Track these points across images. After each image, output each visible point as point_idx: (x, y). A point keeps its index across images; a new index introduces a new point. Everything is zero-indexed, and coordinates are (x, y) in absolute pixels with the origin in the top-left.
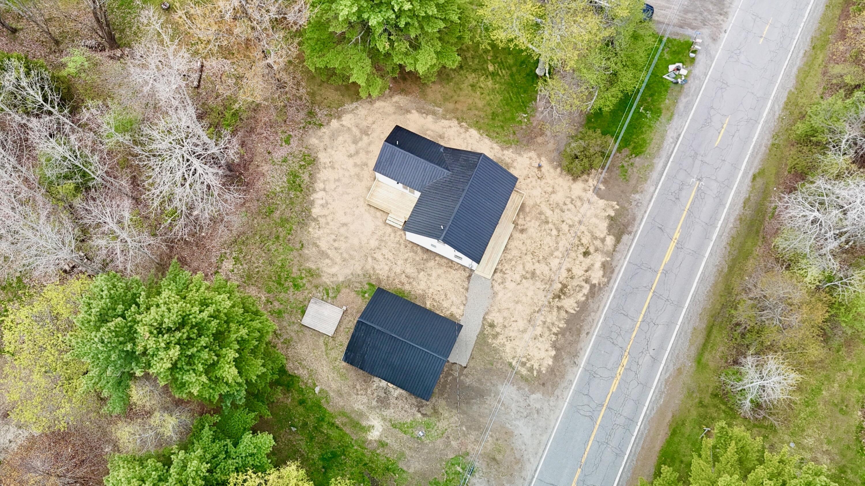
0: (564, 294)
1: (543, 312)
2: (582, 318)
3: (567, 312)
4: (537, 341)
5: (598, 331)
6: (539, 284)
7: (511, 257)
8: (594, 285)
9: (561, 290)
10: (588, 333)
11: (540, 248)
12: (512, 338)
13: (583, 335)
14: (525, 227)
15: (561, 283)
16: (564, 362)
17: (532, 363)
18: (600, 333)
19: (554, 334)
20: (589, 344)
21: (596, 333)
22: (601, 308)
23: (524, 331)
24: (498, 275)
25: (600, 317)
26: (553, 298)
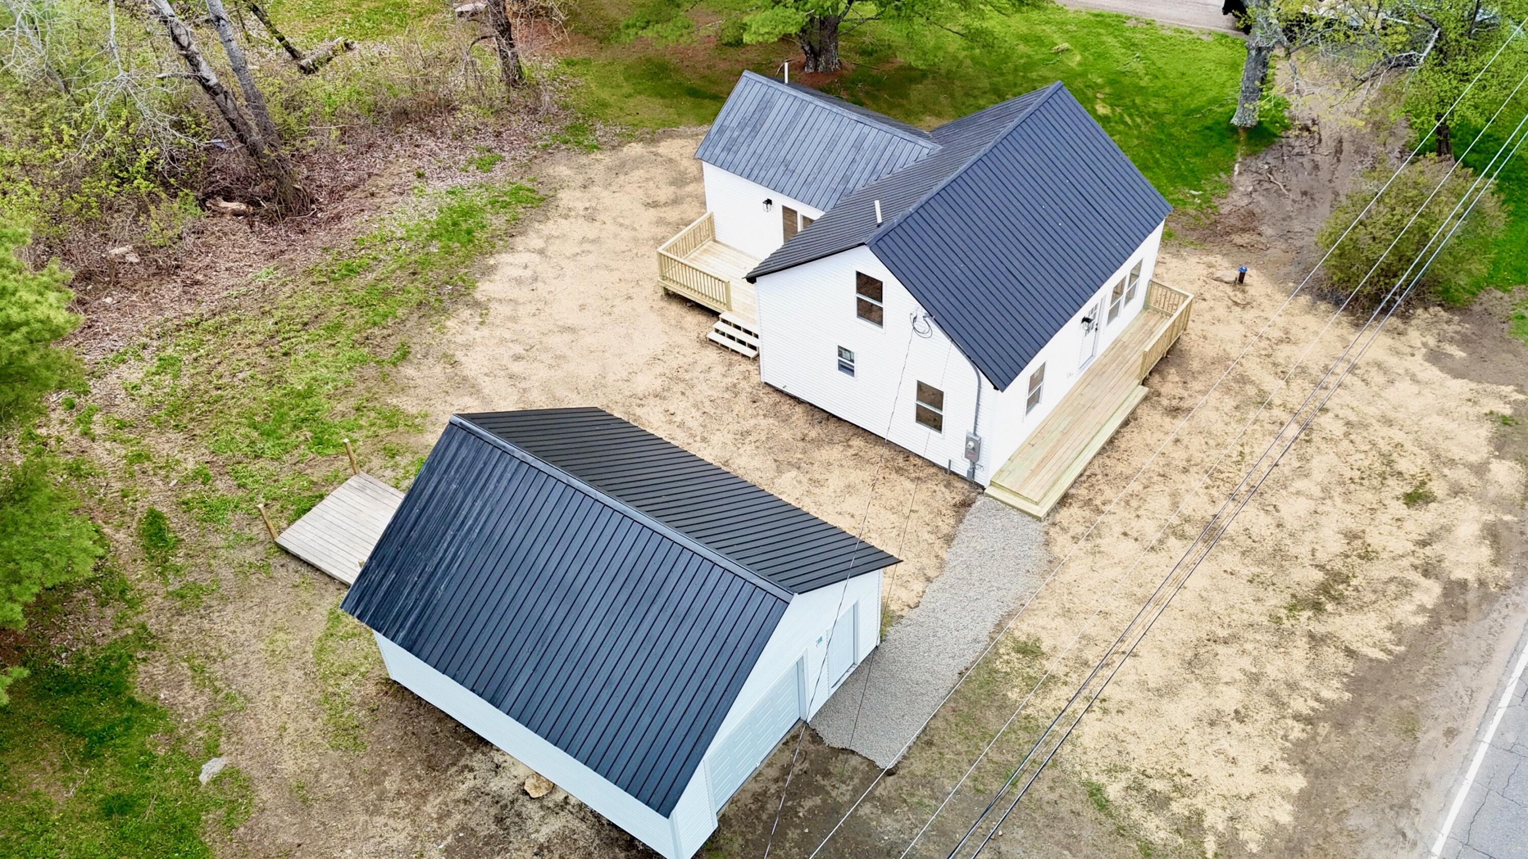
0: (1338, 599)
1: (1249, 646)
2: (1420, 678)
3: (1350, 653)
4: (1220, 731)
5: (1500, 733)
6: (1231, 560)
8: (1463, 585)
9: (1324, 589)
10: (1451, 733)
11: (1238, 463)
12: (1111, 705)
13: (1430, 735)
14: (1185, 405)
15: (1321, 567)
16: (1352, 822)
17: (1199, 802)
18: (1510, 738)
19: (1297, 717)
20: (1463, 771)
21: (1489, 736)
22: (1501, 656)
23: (1167, 691)
24: (1071, 514)
25: (1501, 686)
26: (1291, 608)
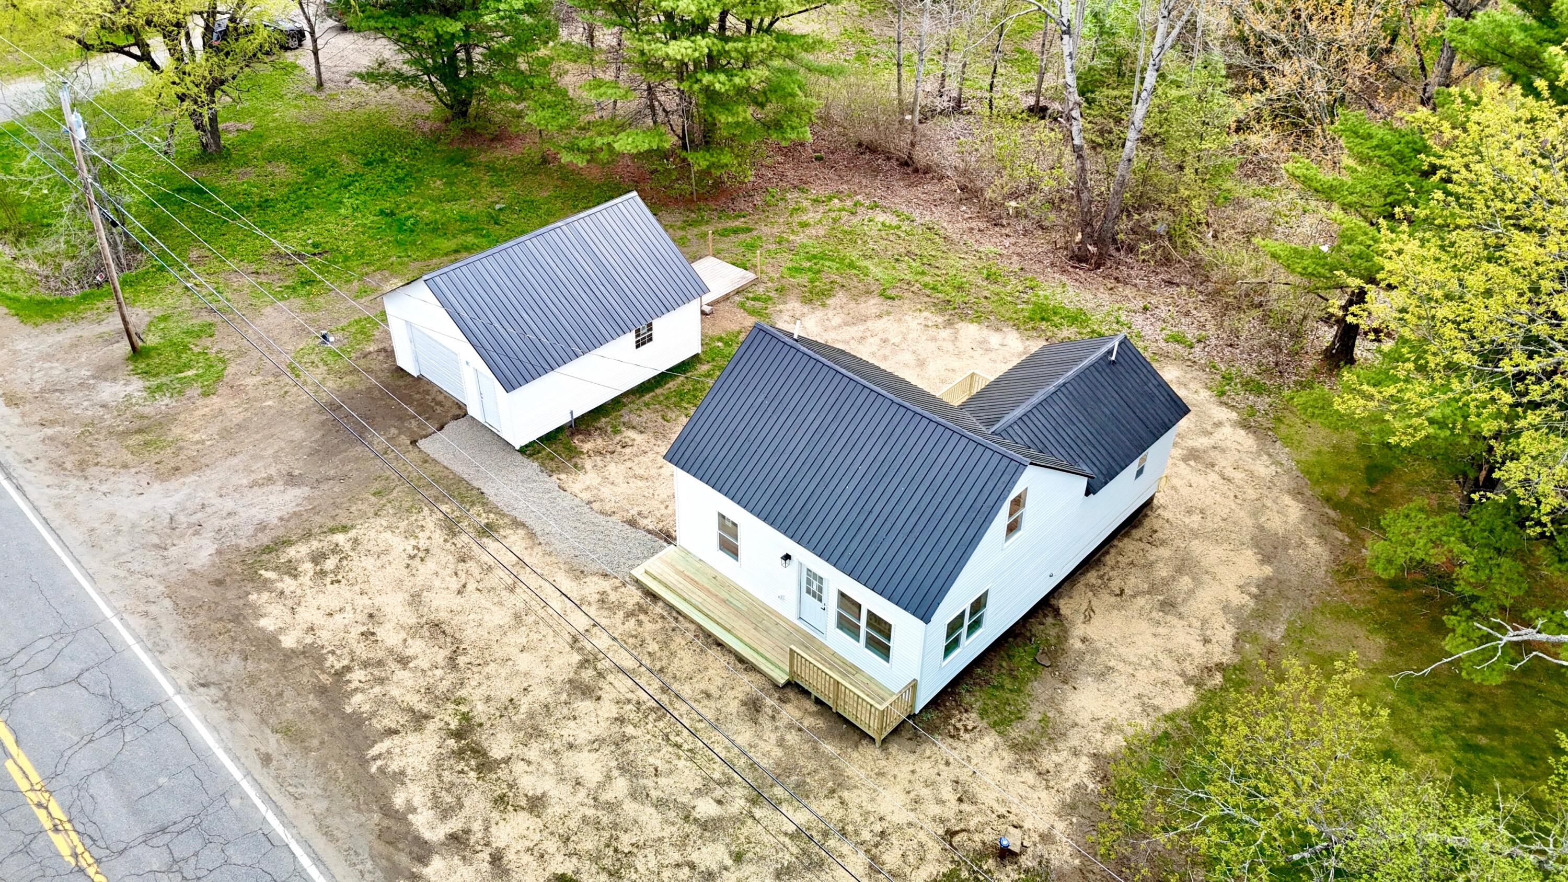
0: (459, 754)
1: (439, 673)
2: (333, 765)
3: (392, 732)
4: (362, 618)
5: (244, 797)
6: (543, 694)
7: (673, 646)
8: (423, 860)
9: (478, 752)
10: (266, 759)
11: (667, 738)
12: (416, 563)
13: (273, 743)
14: (764, 720)
15: (507, 760)
16: (234, 659)
17: (306, 580)
18: (235, 802)
19: (348, 669)
20: (227, 750)
21: (246, 785)
22: (320, 843)
23: (415, 599)
25: (288, 824)
26: (466, 717)
